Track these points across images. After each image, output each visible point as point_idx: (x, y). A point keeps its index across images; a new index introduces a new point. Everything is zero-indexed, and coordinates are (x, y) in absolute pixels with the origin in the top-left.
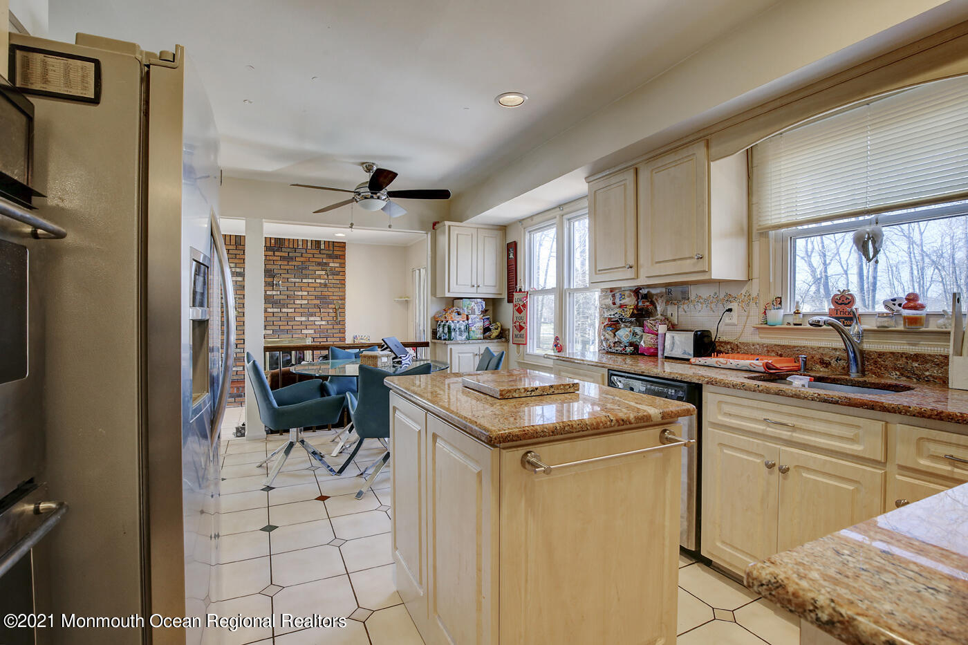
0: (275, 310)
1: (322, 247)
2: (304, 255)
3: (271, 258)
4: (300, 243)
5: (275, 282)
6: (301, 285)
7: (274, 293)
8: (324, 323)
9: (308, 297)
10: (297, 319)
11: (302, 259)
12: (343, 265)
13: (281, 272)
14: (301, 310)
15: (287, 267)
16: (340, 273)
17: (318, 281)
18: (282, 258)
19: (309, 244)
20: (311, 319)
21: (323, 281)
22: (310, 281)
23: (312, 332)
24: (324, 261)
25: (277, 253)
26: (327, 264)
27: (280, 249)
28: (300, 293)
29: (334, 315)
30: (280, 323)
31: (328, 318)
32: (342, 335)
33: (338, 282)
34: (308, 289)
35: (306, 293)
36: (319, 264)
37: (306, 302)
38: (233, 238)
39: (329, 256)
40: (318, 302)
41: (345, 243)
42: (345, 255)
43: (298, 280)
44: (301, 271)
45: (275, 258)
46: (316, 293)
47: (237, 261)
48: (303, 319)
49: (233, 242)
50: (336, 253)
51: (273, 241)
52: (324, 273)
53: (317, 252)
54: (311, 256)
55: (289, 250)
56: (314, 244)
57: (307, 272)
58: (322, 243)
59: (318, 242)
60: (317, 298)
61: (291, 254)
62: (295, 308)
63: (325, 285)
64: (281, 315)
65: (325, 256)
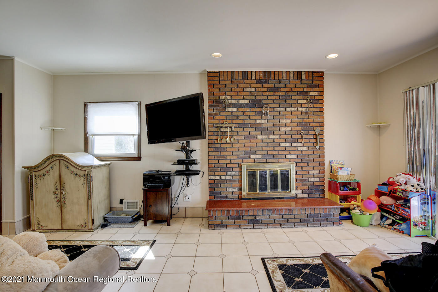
0: (264, 137)
1: (303, 77)
2: (288, 86)
3: (260, 90)
4: (284, 75)
5: (263, 112)
6: (285, 113)
7: (263, 121)
8: (305, 148)
9: (292, 125)
10: (282, 145)
11: (286, 90)
12: (321, 93)
13: (268, 102)
14: (285, 137)
15: (273, 98)
16: (319, 102)
17: (300, 109)
18: (269, 89)
19: (292, 75)
20: (294, 144)
21: (304, 109)
22: (293, 109)
23: (295, 156)
24: (305, 90)
25: (265, 85)
26: (308, 93)
27: (267, 82)
28: (284, 121)
29: (314, 140)
30: (268, 149)
31: (309, 144)
32: (320, 160)
33: (317, 109)
34: (292, 117)
35: (289, 121)
36: (300, 93)
37: (289, 129)
38: (229, 74)
39: (309, 86)
40: (299, 129)
41: (323, 72)
42: (322, 85)
43: (282, 109)
44: (286, 100)
45: (263, 90)
46: (298, 121)
47: (232, 94)
48: (288, 145)
49: (229, 78)
50: (315, 82)
51: (261, 75)
52: (304, 101)
53: (298, 82)
54: (293, 86)
55: (274, 82)
56: (296, 75)
57: (291, 101)
58: (303, 73)
59: (300, 73)
60: (298, 125)
61: (276, 86)
62: (280, 135)
63: (306, 113)
64: (268, 141)
65: (305, 86)
